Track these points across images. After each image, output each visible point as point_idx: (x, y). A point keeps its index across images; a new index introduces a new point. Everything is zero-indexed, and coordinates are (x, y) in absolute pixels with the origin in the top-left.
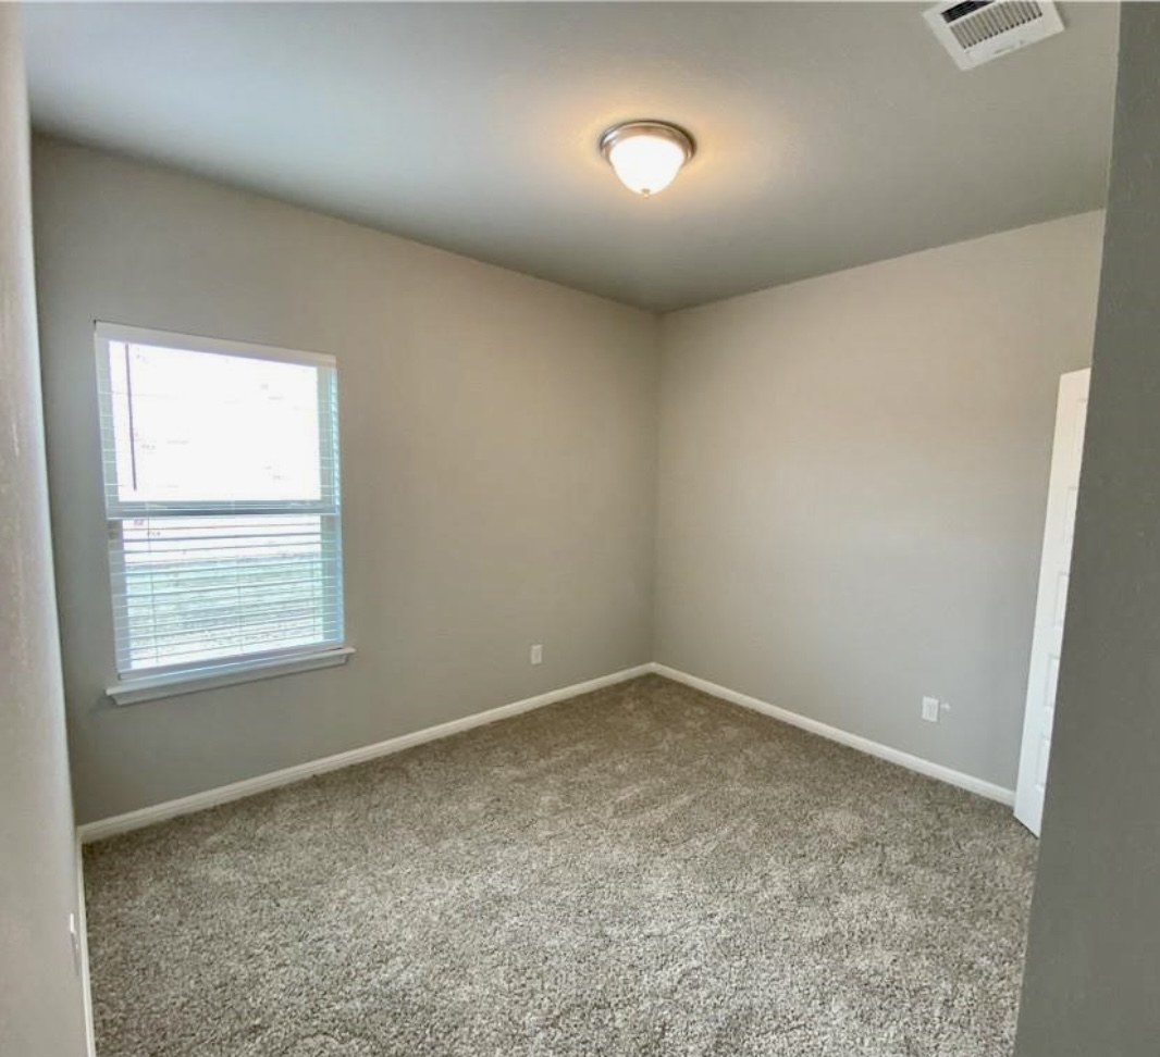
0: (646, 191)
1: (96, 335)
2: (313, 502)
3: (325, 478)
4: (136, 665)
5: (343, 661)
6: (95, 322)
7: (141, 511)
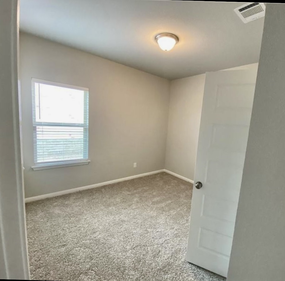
0: (166, 50)
1: (32, 81)
2: (82, 124)
3: (85, 118)
4: (38, 161)
5: (87, 163)
6: (32, 78)
7: (41, 124)
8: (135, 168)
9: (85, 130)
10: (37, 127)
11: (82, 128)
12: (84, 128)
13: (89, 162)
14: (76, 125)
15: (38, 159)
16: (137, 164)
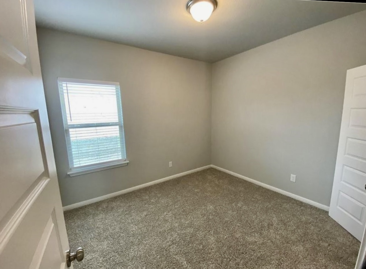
8: (171, 167)
9: (121, 127)
10: (70, 130)
11: (118, 127)
12: (119, 126)
13: (128, 163)
14: (110, 124)
15: (74, 163)
16: (172, 163)
